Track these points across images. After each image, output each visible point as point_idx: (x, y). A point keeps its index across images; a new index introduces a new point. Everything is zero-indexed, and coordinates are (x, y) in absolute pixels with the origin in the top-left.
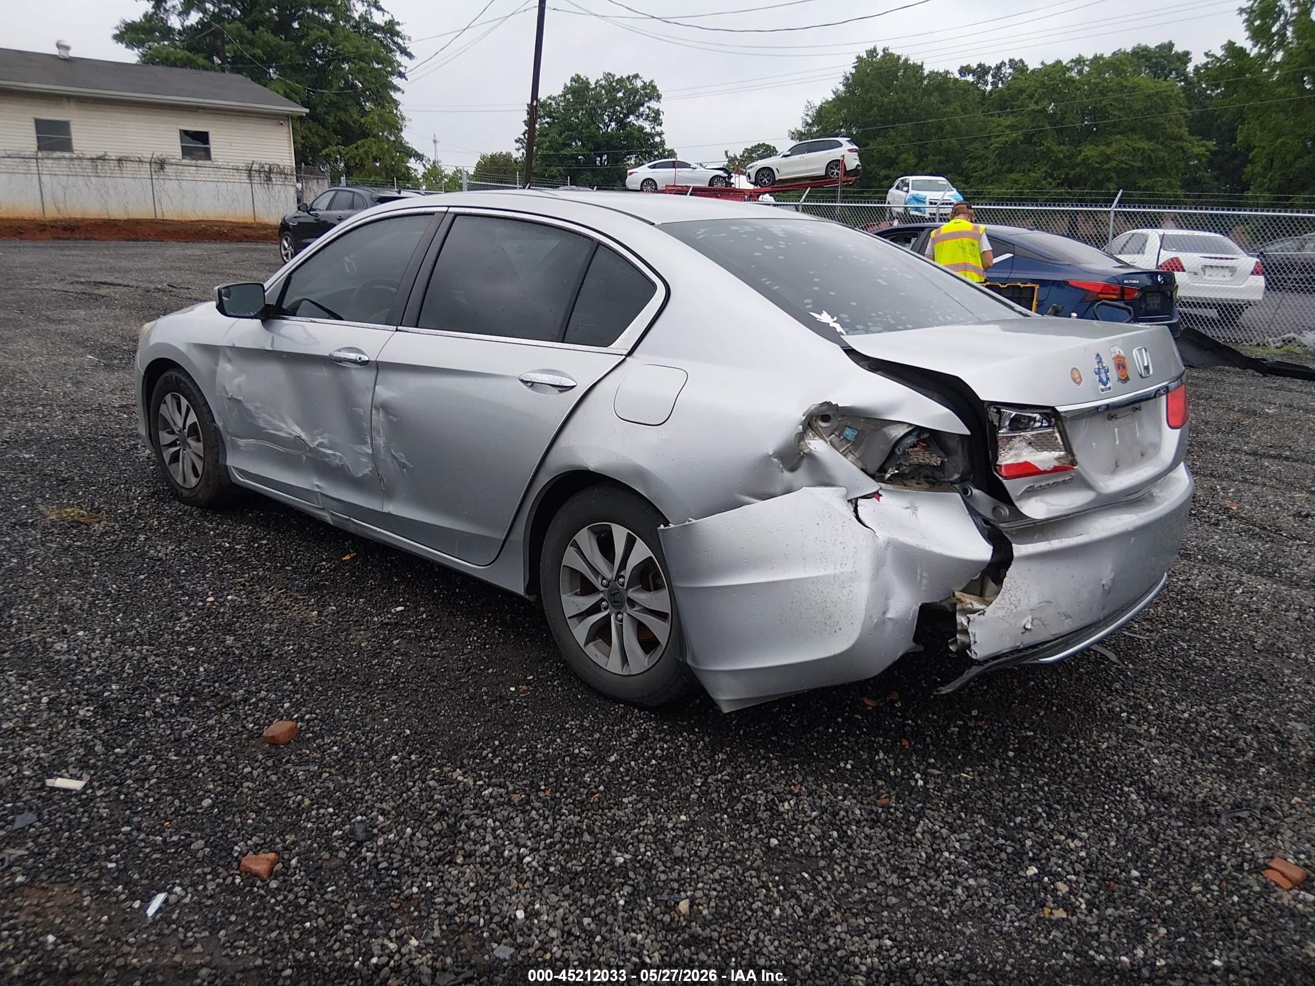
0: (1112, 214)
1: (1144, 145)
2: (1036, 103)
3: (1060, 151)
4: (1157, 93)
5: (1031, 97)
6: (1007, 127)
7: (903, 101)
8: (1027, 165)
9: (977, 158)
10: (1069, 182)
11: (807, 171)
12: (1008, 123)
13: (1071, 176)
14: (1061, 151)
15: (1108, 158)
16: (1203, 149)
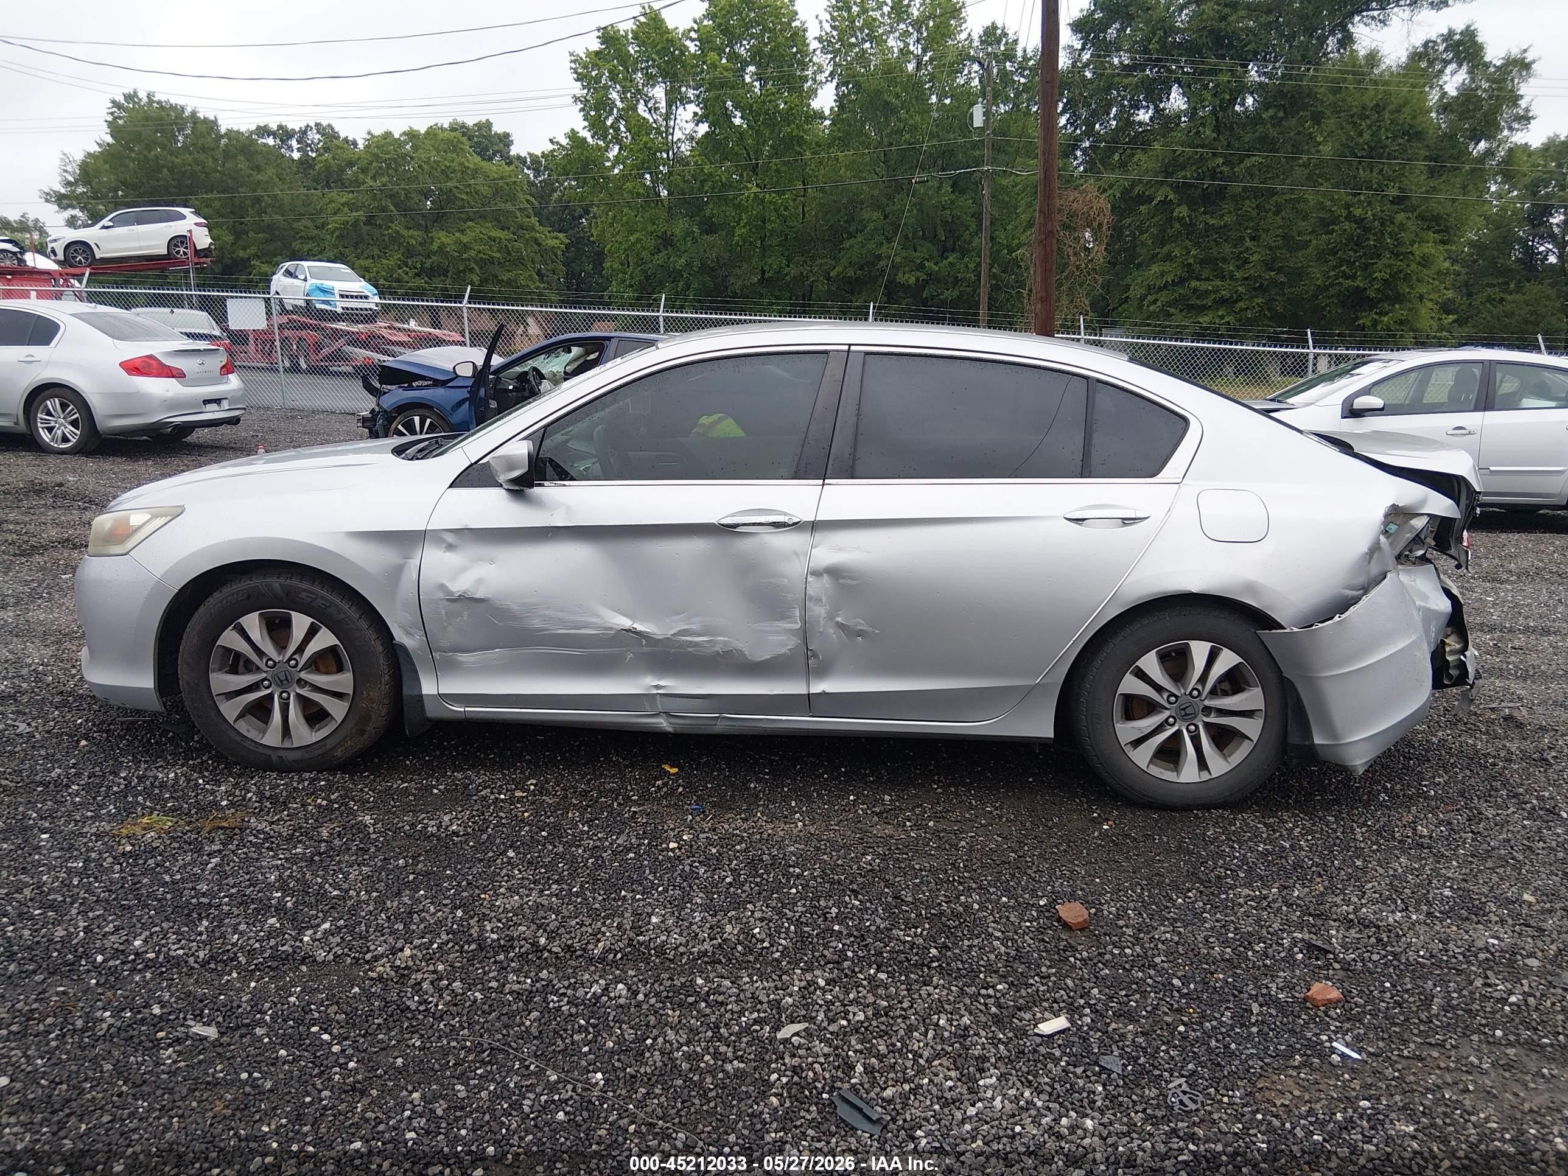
0: (661, 319)
1: (497, 233)
2: (374, 178)
3: (414, 236)
4: (502, 178)
5: (364, 171)
6: (343, 205)
7: (202, 164)
8: (376, 252)
9: (312, 238)
10: (431, 273)
11: (141, 248)
12: (344, 200)
13: (427, 265)
14: (412, 237)
15: (466, 247)
16: (557, 241)
